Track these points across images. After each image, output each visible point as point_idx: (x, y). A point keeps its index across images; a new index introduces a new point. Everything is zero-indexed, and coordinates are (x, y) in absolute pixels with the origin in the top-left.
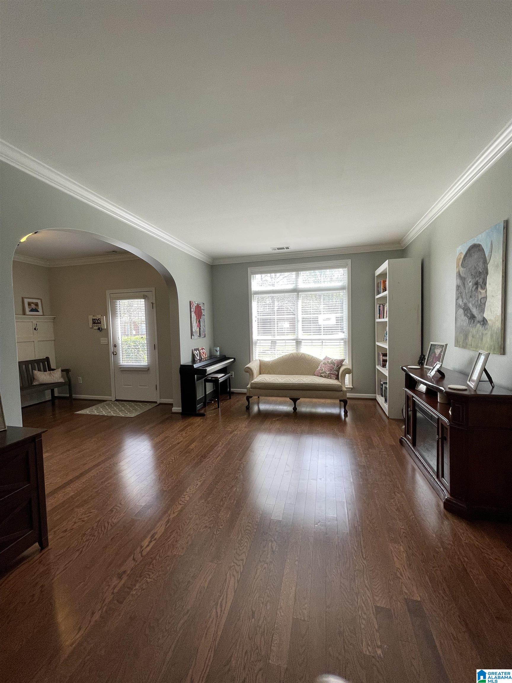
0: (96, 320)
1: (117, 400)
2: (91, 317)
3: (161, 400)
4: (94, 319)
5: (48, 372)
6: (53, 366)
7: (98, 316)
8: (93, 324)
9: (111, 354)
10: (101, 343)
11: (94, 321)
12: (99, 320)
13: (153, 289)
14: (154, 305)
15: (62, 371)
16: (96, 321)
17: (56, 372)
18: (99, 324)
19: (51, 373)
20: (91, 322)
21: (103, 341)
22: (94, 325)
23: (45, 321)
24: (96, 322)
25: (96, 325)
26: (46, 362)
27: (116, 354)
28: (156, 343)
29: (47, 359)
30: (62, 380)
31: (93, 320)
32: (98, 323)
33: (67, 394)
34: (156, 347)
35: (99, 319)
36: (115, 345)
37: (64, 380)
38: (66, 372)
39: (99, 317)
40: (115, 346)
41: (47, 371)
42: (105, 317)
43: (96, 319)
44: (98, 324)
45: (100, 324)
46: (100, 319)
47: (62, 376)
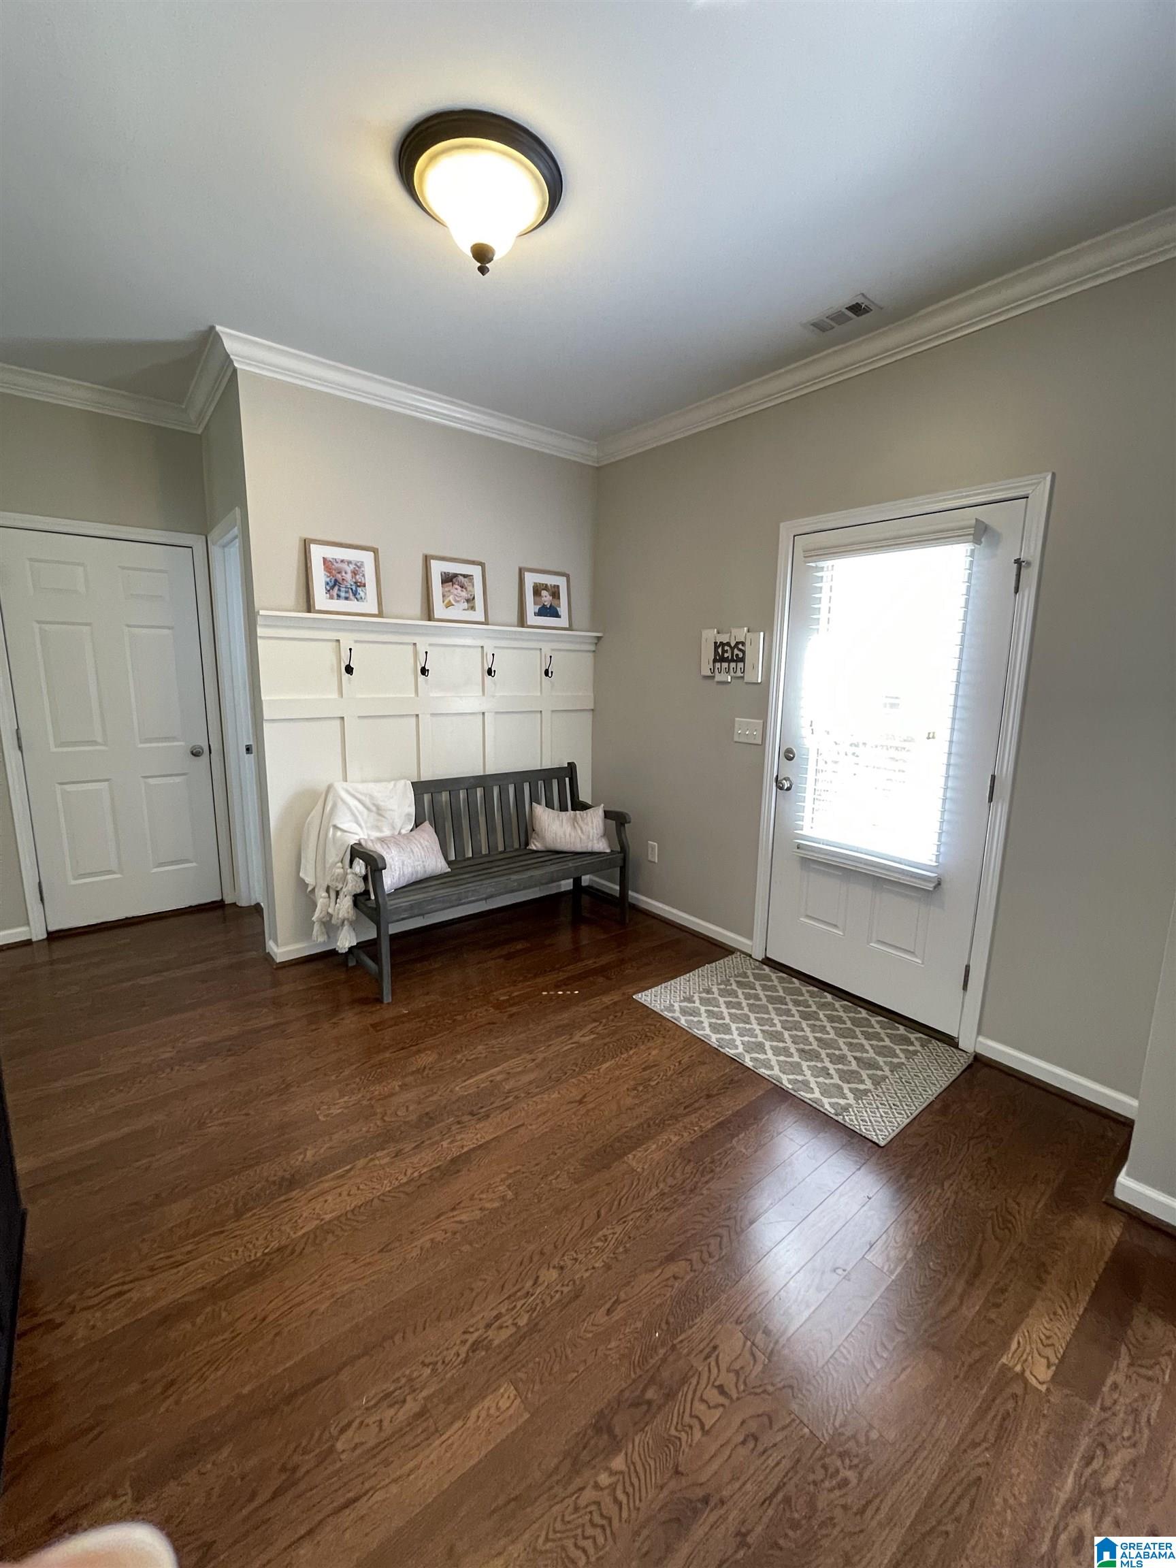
0: (726, 648)
1: (768, 961)
2: (710, 636)
3: (981, 1039)
4: (722, 644)
5: (571, 813)
6: (585, 795)
7: (735, 631)
8: (715, 661)
9: (771, 786)
10: (736, 739)
11: (720, 650)
12: (740, 646)
13: (1040, 491)
14: (1031, 576)
15: (608, 815)
16: (727, 651)
17: (589, 819)
18: (736, 661)
19: (575, 815)
20: (708, 653)
21: (745, 728)
22: (718, 665)
23: (577, 647)
24: (726, 655)
25: (725, 665)
26: (567, 779)
27: (789, 789)
28: (1006, 771)
29: (572, 767)
30: (601, 846)
31: (716, 646)
32: (733, 660)
33: (614, 883)
34: (1004, 788)
35: (737, 643)
36: (789, 751)
37: (610, 846)
38: (617, 820)
39: (740, 634)
40: (789, 755)
41: (567, 810)
42: (762, 634)
43: (728, 644)
44: (733, 665)
45: (741, 665)
46: (743, 644)
47: (606, 834)
